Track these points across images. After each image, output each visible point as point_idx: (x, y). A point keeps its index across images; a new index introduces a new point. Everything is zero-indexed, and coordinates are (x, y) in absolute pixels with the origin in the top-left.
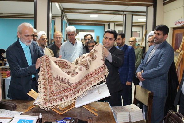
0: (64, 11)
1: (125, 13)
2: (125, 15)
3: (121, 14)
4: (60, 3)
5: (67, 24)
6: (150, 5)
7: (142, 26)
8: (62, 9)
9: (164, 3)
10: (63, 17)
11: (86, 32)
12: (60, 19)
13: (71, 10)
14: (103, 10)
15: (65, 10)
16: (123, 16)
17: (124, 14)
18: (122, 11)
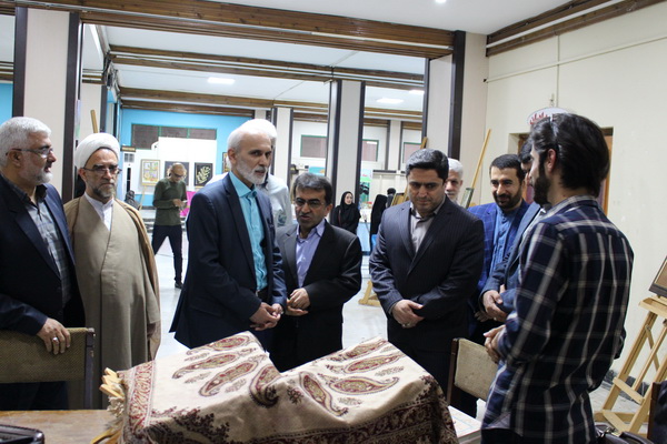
0: (115, 56)
1: (338, 74)
2: (339, 82)
3: (324, 79)
4: (103, 27)
5: (116, 105)
6: (440, 55)
7: (387, 124)
8: (108, 48)
9: (488, 50)
10: (109, 77)
11: (185, 137)
12: (100, 86)
13: (141, 56)
14: (261, 61)
15: (119, 54)
16: (328, 84)
17: (334, 79)
18: (326, 68)
